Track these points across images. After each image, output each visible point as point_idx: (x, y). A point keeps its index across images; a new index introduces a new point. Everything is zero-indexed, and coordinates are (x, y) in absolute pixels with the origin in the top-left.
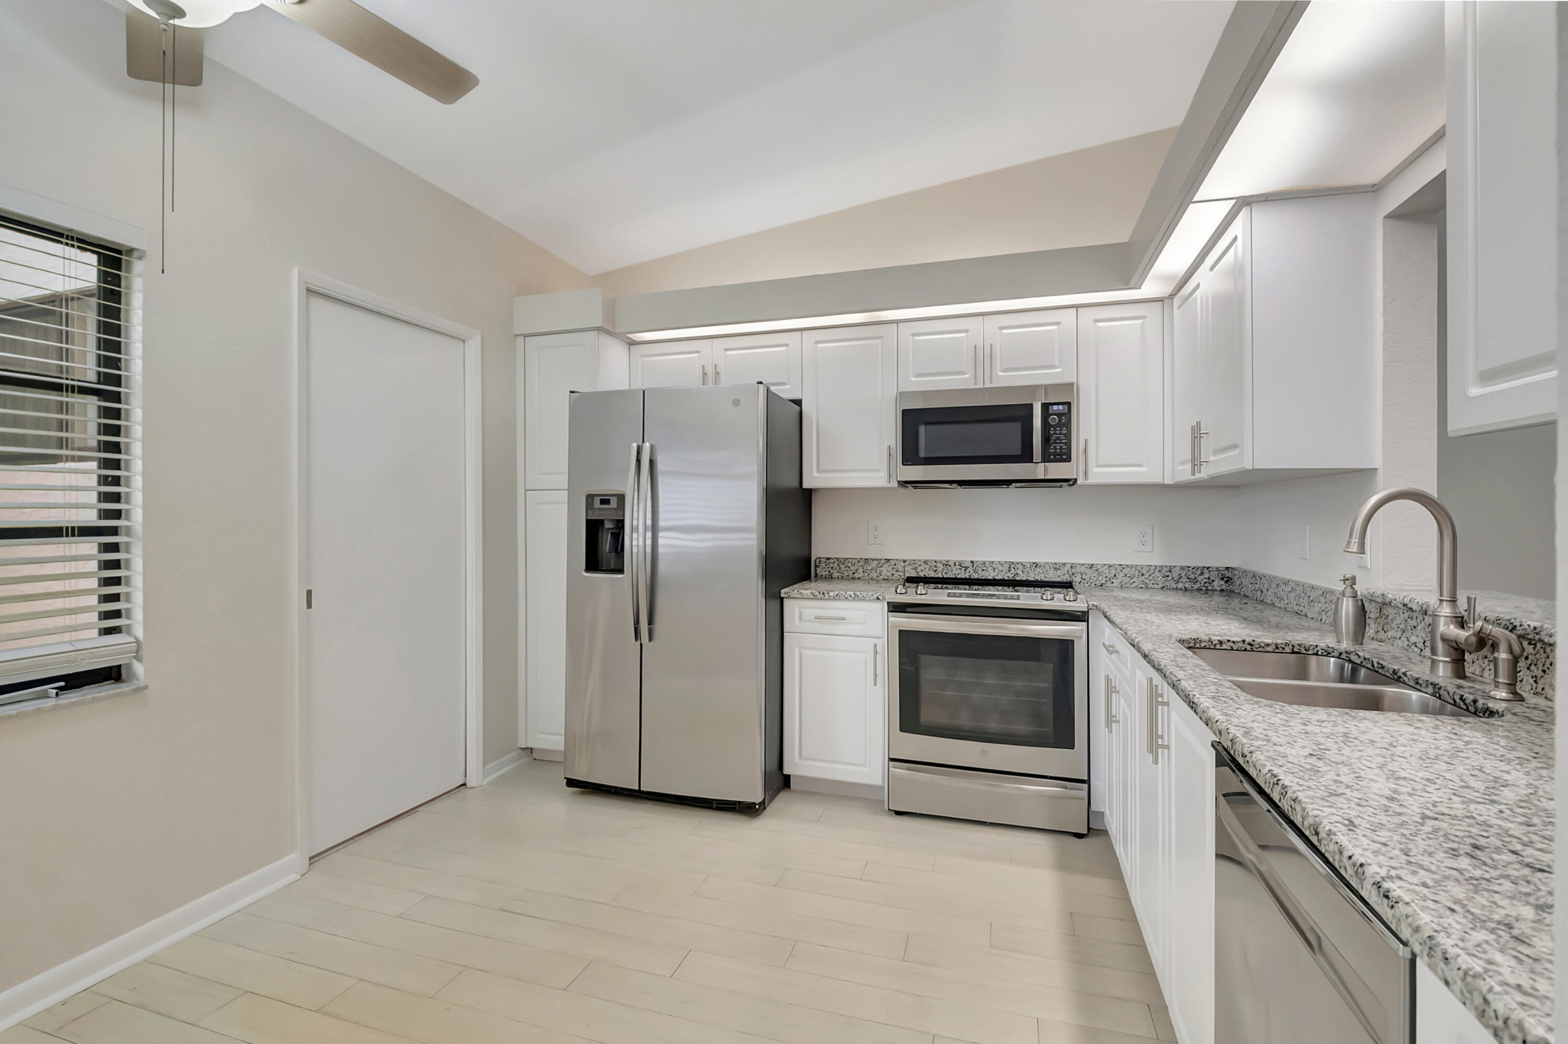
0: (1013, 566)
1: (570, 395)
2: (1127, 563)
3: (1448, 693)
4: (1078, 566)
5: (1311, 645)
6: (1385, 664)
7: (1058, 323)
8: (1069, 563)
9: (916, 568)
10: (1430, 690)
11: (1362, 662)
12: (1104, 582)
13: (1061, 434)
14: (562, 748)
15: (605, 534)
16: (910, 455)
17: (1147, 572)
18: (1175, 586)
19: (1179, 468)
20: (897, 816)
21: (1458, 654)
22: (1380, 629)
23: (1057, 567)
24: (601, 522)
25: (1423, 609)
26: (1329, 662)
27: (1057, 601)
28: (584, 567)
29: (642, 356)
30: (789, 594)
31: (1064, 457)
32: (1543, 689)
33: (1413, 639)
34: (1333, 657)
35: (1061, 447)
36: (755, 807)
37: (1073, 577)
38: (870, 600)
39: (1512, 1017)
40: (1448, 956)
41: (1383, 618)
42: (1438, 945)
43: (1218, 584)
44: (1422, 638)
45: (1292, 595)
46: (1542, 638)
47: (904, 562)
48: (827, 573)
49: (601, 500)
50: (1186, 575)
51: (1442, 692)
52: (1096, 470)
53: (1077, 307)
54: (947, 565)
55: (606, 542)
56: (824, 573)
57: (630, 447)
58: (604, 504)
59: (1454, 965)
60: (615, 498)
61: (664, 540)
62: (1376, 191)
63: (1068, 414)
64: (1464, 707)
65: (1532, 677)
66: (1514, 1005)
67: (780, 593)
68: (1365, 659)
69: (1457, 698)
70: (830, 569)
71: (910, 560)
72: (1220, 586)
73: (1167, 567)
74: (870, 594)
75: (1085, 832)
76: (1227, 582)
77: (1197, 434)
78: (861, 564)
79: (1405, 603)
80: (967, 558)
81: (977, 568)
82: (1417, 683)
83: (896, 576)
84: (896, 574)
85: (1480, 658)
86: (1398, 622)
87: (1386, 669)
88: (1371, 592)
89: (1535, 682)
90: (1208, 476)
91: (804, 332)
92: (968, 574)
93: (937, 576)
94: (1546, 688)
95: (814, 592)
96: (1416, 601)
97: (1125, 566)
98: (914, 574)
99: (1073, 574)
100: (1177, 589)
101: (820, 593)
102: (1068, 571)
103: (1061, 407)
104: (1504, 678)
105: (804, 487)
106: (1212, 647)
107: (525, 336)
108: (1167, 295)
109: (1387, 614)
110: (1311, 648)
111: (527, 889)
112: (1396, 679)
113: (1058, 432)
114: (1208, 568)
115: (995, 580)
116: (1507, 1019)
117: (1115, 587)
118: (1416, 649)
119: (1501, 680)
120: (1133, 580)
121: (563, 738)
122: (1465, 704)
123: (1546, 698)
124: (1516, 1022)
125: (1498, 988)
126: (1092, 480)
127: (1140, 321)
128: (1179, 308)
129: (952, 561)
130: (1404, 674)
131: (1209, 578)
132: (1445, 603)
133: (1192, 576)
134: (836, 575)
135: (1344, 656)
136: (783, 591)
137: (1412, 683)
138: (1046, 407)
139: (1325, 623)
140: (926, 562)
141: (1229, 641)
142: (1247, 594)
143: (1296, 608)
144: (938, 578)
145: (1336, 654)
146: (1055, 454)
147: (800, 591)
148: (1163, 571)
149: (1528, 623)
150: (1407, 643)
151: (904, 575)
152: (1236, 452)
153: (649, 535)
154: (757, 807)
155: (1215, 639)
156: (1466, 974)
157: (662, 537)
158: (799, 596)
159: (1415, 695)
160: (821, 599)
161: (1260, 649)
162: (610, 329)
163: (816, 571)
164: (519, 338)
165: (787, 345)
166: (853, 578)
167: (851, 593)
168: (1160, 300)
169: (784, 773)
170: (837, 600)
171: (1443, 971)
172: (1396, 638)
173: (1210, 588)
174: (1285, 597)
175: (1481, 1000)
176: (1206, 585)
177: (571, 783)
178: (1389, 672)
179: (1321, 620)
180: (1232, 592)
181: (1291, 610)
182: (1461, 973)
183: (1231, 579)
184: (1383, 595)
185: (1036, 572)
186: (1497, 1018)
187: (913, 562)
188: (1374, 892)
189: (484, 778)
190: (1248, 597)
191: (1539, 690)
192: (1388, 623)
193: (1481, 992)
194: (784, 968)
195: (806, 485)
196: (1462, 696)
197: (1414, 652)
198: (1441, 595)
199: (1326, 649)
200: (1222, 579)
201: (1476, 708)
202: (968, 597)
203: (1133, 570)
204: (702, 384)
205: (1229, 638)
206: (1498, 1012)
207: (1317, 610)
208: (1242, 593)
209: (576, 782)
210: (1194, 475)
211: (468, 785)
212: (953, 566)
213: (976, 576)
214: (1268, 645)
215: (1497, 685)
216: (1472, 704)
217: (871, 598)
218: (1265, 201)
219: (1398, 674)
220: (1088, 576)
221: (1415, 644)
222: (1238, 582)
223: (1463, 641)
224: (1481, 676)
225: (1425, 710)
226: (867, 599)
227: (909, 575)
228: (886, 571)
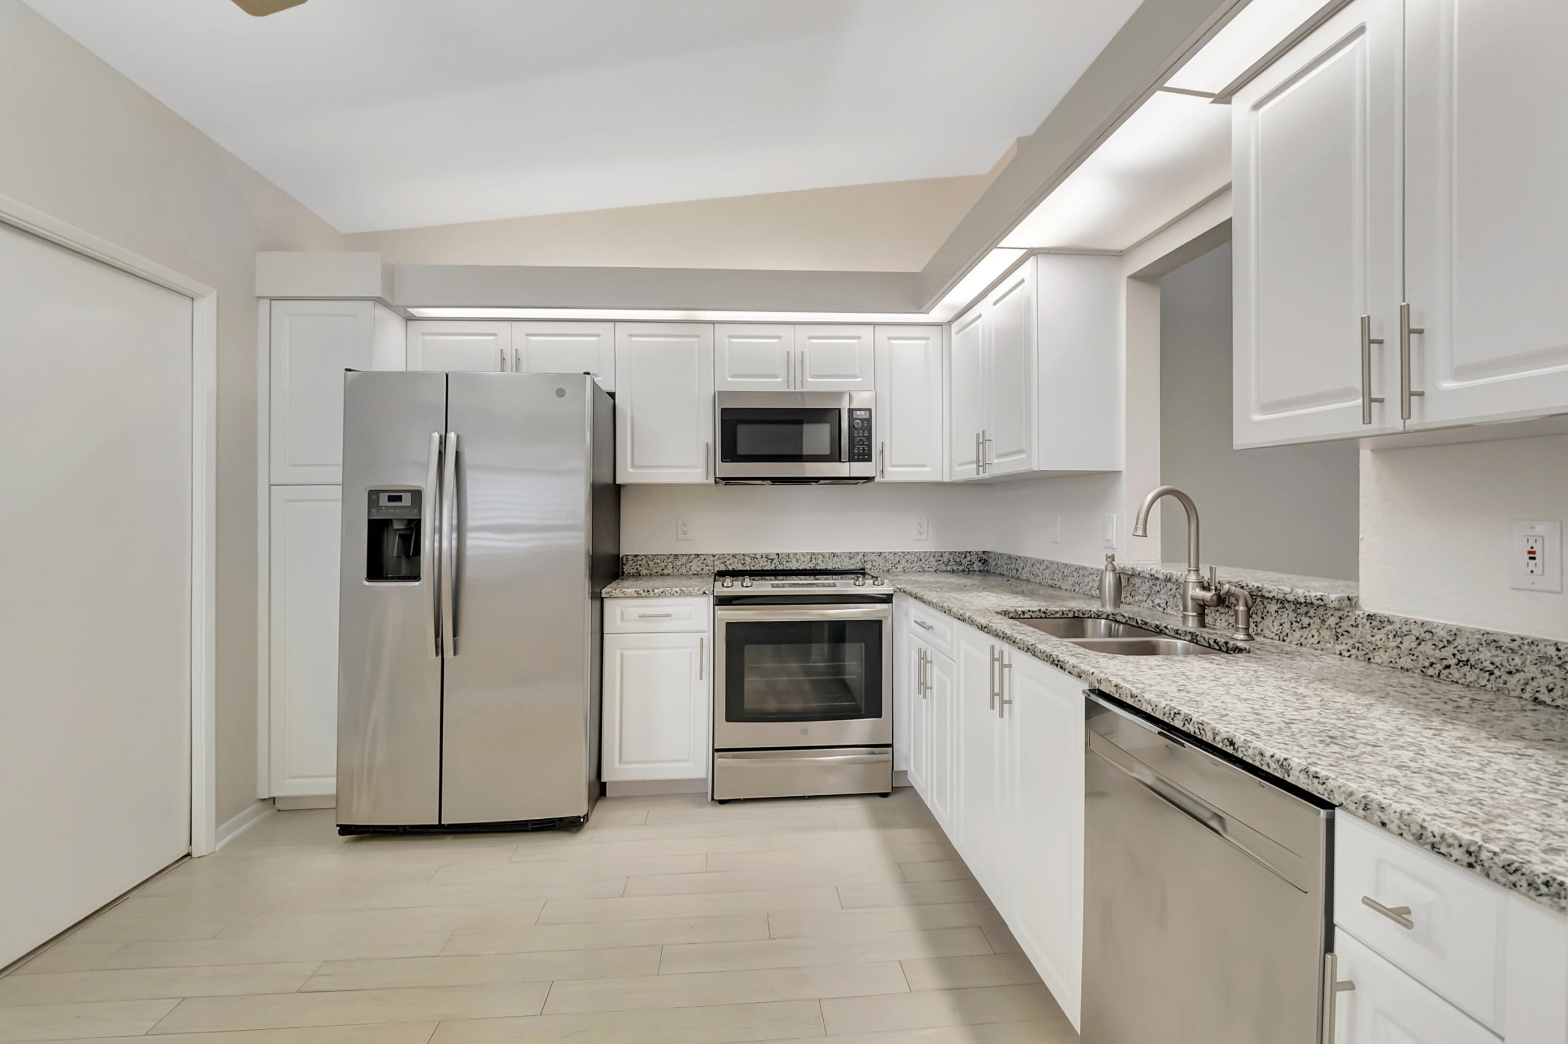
0: (814, 556)
1: (345, 374)
2: (909, 551)
3: (1204, 638)
4: (869, 554)
5: (1086, 611)
6: (1148, 621)
7: (858, 338)
8: (861, 552)
9: (725, 562)
10: (1189, 637)
11: (1127, 621)
12: (890, 568)
13: (863, 436)
14: (333, 791)
15: (391, 537)
16: (730, 452)
17: (924, 557)
18: (944, 568)
19: (957, 468)
20: (721, 805)
21: (1202, 608)
22: (1128, 595)
23: (852, 556)
24: (387, 523)
25: (1168, 577)
26: (1101, 622)
27: (868, 588)
28: (365, 576)
29: (422, 334)
30: (611, 594)
31: (866, 457)
32: (1262, 630)
33: (1157, 601)
34: (1102, 618)
35: (863, 448)
36: (580, 820)
37: (865, 565)
38: (697, 595)
39: (1446, 833)
40: (1383, 806)
41: (1131, 586)
42: (1372, 800)
43: (977, 566)
44: (1165, 599)
45: (1047, 572)
46: (1264, 594)
47: (714, 556)
48: (635, 570)
49: (389, 496)
50: (953, 558)
51: (1198, 638)
52: (890, 469)
53: (874, 324)
54: (754, 557)
55: (392, 546)
56: (632, 571)
57: (430, 438)
58: (394, 501)
59: (1390, 811)
60: (409, 495)
61: (473, 541)
62: (1121, 256)
63: (869, 420)
64: (1218, 648)
65: (1254, 623)
66: (1444, 826)
67: (601, 593)
68: (1130, 618)
69: (1212, 642)
70: (638, 566)
71: (720, 555)
72: (979, 568)
73: (939, 552)
74: (696, 589)
75: (890, 791)
76: (983, 563)
77: (982, 442)
78: (670, 560)
79: (1152, 573)
80: (772, 550)
81: (782, 559)
82: (1177, 633)
83: (705, 570)
84: (706, 569)
85: (1213, 611)
86: (1144, 588)
87: (1148, 625)
88: (1122, 566)
89: (1256, 626)
90: (990, 475)
91: (617, 324)
92: (774, 565)
93: (745, 569)
94: (1264, 630)
95: (638, 590)
96: (1161, 572)
97: (906, 553)
98: (723, 568)
99: (865, 562)
100: (947, 571)
101: (644, 591)
102: (861, 560)
103: (863, 413)
104: (1242, 625)
105: (617, 483)
106: (1018, 617)
107: (272, 299)
108: (946, 321)
109: (1134, 583)
110: (1087, 613)
111: (325, 962)
112: (1159, 631)
113: (861, 435)
114: (970, 553)
115: (798, 570)
116: (1444, 835)
117: (900, 572)
118: (1159, 609)
119: (1240, 626)
120: (913, 565)
121: (335, 779)
122: (1218, 645)
123: (1264, 637)
124: (1451, 835)
125: (1428, 818)
126: (888, 478)
127: (924, 342)
128: (957, 333)
129: (759, 554)
130: (1166, 627)
131: (970, 561)
132: (1192, 572)
133: (958, 560)
134: (644, 572)
135: (1111, 617)
136: (604, 591)
137: (1173, 634)
138: (851, 411)
139: (1078, 593)
140: (734, 556)
141: (1029, 611)
142: (1002, 573)
143: (1050, 582)
144: (747, 571)
145: (1105, 616)
146: (859, 454)
147: (623, 590)
148: (936, 556)
149: (1252, 584)
150: (1152, 604)
151: (714, 569)
152: (1024, 456)
153: (454, 536)
154: (582, 820)
155: (1019, 610)
156: (1401, 814)
157: (472, 538)
158: (622, 595)
159: (1180, 643)
160: (645, 597)
161: (1052, 616)
162: (389, 300)
163: (623, 569)
164: (262, 301)
165: (598, 335)
166: (662, 575)
167: (677, 589)
168: (940, 325)
169: (602, 781)
170: (663, 597)
171: (1380, 817)
172: (1142, 601)
173: (971, 569)
174: (1040, 574)
175: (1419, 828)
176: (968, 567)
177: (345, 830)
178: (1151, 626)
179: (1075, 590)
180: (988, 572)
181: (1046, 584)
182: (1398, 815)
183: (987, 561)
184: (1132, 569)
185: (834, 562)
186: (1434, 836)
187: (722, 556)
188: (1302, 776)
189: (217, 842)
190: (1003, 575)
191: (1259, 631)
192: (1135, 590)
193: (1417, 823)
194: (658, 975)
195: (619, 481)
196: (1216, 640)
197: (1158, 611)
198: (1189, 566)
199: (1097, 612)
200: (980, 561)
201: (1228, 648)
202: (791, 587)
203: (913, 556)
204: (499, 369)
205: (1029, 609)
206: (1434, 832)
207: (1071, 583)
208: (997, 572)
209: (354, 828)
210: (979, 474)
211: (194, 855)
212: (760, 559)
213: (780, 567)
214: (1057, 612)
215: (1237, 630)
216: (1224, 645)
217: (698, 593)
218: (1047, 253)
219: (1160, 628)
220: (877, 563)
221: (1159, 605)
222: (994, 564)
223: (1209, 599)
224: (1214, 625)
225: (1187, 653)
226: (694, 594)
227: (718, 569)
228: (695, 566)
